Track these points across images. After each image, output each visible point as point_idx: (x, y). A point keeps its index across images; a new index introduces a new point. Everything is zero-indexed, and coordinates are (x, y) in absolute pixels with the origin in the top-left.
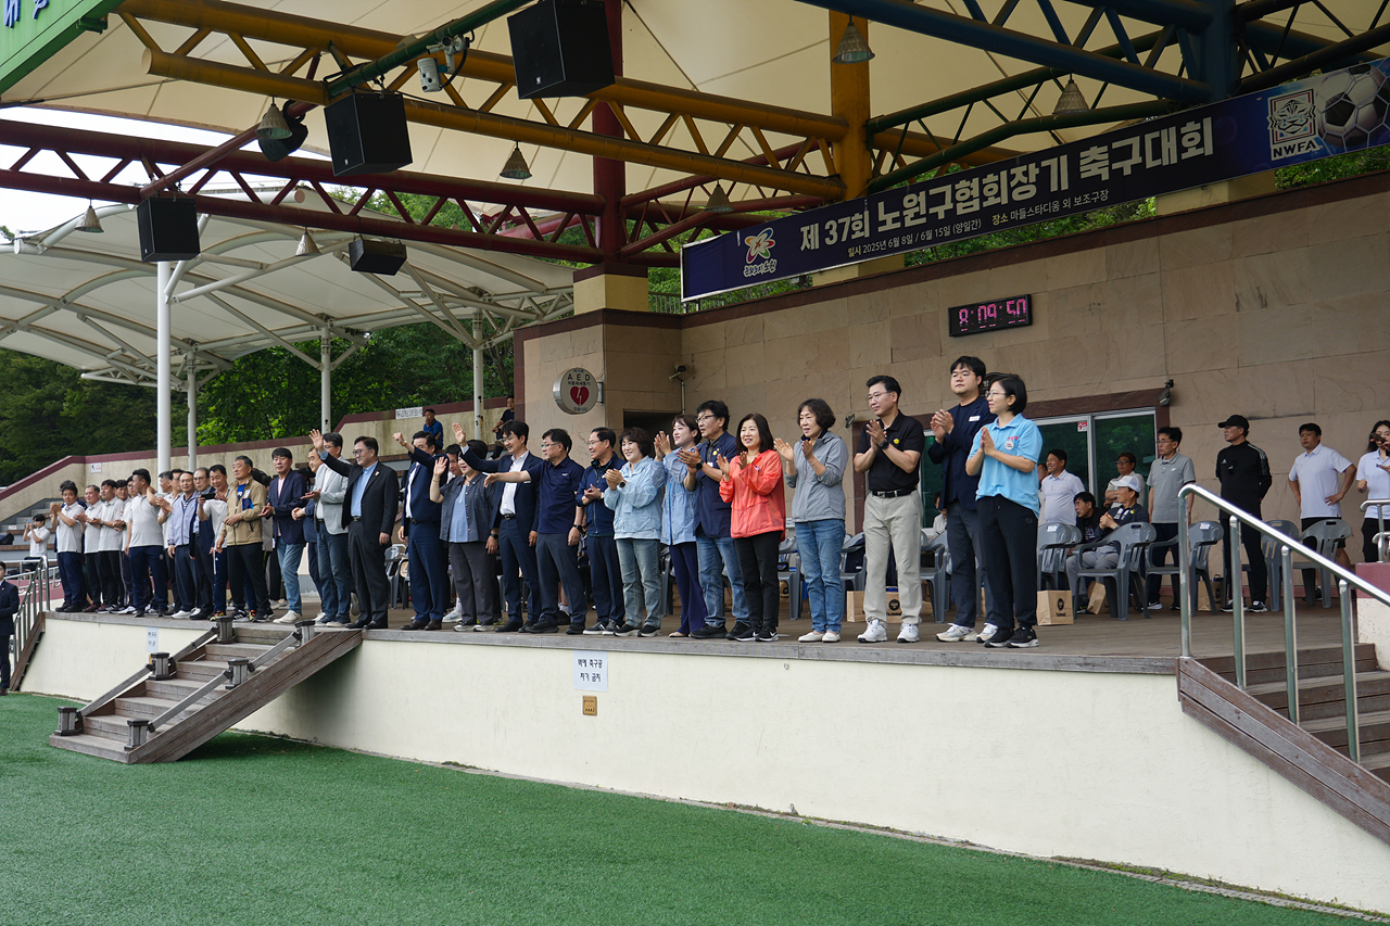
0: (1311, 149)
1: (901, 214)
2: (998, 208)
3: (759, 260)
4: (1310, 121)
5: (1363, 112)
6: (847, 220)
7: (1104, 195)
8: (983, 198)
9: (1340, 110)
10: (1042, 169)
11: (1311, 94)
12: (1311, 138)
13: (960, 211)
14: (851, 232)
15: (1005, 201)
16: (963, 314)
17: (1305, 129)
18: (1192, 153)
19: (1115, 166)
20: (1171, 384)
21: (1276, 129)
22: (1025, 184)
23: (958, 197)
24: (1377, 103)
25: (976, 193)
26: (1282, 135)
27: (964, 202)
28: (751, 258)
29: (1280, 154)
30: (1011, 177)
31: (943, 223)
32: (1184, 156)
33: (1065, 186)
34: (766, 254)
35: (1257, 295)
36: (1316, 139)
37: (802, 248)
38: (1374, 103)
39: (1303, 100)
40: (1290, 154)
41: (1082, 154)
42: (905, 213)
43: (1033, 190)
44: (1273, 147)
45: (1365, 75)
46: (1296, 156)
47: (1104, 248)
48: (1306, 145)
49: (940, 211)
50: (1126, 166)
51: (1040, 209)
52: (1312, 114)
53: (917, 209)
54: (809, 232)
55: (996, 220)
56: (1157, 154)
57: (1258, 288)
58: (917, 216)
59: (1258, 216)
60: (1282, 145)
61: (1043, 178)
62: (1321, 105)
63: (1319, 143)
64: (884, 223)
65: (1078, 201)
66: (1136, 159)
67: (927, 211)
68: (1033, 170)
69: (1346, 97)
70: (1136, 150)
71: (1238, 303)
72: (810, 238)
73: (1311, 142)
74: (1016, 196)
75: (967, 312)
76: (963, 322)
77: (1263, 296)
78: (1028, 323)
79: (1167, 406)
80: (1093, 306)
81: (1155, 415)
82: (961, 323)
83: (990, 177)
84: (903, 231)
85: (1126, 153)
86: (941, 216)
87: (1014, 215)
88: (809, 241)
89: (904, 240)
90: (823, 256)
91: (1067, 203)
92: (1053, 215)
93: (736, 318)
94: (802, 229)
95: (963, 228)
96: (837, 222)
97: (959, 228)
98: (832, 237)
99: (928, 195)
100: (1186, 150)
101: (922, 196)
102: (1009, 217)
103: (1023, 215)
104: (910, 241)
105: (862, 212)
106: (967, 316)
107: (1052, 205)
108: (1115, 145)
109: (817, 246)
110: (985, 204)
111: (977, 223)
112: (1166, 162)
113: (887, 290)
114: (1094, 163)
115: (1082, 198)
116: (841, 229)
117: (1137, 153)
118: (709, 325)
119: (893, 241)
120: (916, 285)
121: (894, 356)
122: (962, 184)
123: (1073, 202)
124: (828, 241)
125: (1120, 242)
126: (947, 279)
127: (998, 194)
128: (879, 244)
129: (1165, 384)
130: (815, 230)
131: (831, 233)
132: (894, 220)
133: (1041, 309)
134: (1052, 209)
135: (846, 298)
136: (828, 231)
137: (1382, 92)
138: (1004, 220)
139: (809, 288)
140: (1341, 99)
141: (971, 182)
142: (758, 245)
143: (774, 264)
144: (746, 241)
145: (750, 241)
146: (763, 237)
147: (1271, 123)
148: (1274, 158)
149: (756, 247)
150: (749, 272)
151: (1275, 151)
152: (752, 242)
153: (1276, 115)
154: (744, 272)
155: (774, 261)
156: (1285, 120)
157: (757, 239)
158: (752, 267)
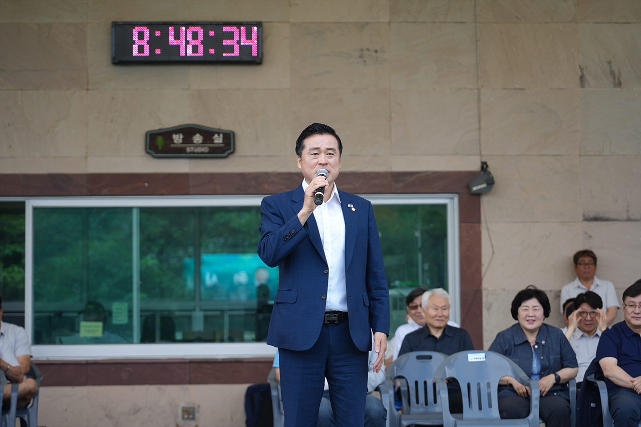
16: (141, 36)
20: (484, 166)
35: (608, 70)
57: (609, 63)
71: (582, 78)
75: (147, 33)
76: (140, 45)
77: (617, 73)
78: (256, 62)
79: (478, 195)
80: (366, 53)
81: (452, 204)
82: (135, 47)
106: (147, 38)
129: (476, 167)
133: (278, 45)
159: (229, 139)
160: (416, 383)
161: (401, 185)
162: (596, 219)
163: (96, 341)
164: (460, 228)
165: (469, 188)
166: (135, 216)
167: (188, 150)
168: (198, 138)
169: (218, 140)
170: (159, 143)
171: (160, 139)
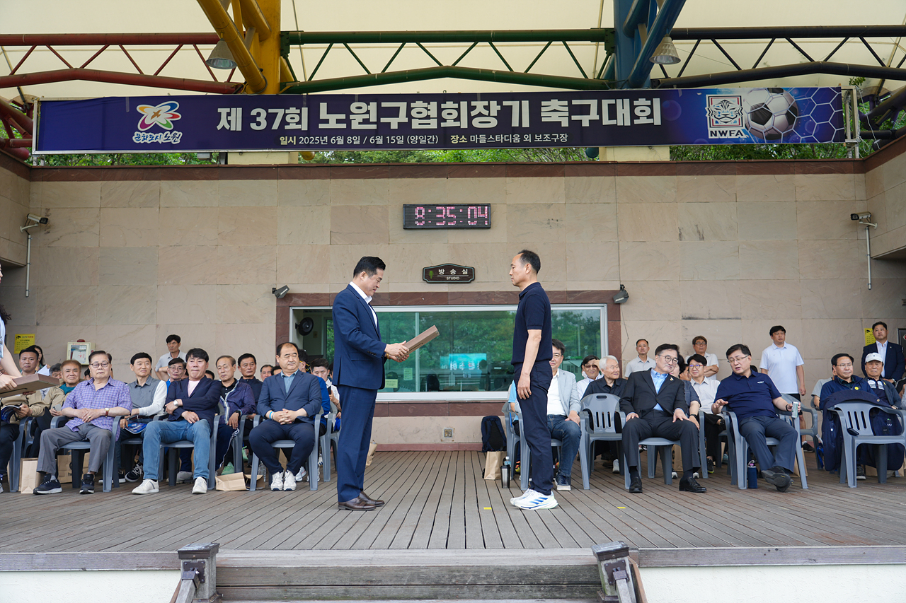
1: (348, 117)
2: (457, 130)
3: (156, 129)
4: (739, 117)
5: (778, 120)
6: (280, 112)
7: (564, 138)
8: (440, 119)
9: (761, 114)
10: (502, 107)
11: (740, 100)
12: (740, 129)
13: (415, 125)
14: (284, 122)
15: (464, 126)
16: (420, 212)
17: (735, 122)
18: (643, 121)
19: (574, 118)
20: (622, 287)
21: (712, 117)
22: (486, 116)
23: (414, 113)
24: (788, 114)
25: (434, 113)
26: (717, 122)
27: (420, 119)
28: (144, 125)
29: (716, 135)
30: (471, 108)
31: (395, 133)
32: (636, 122)
33: (526, 124)
34: (167, 125)
35: (696, 230)
36: (743, 130)
37: (219, 127)
38: (786, 114)
39: (734, 103)
40: (723, 137)
41: (543, 103)
42: (352, 117)
43: (494, 123)
44: (710, 129)
45: (780, 95)
46: (728, 139)
47: (563, 178)
48: (736, 133)
49: (394, 123)
50: (585, 121)
51: (500, 138)
52: (740, 112)
53: (366, 116)
54: (229, 114)
55: (455, 139)
56: (613, 113)
57: (697, 226)
58: (366, 121)
59: (698, 174)
60: (717, 129)
61: (505, 114)
62: (747, 109)
63: (746, 133)
64: (327, 121)
65: (538, 138)
66: (594, 116)
67: (378, 119)
68: (494, 107)
69: (766, 106)
70: (594, 109)
71: (680, 234)
72: (231, 119)
73: (739, 131)
74: (476, 123)
75: (423, 210)
76: (419, 218)
77: (701, 232)
78: (487, 227)
79: (619, 304)
80: (551, 221)
81: (603, 311)
82: (417, 219)
83: (450, 104)
84: (348, 132)
85: (585, 110)
86: (394, 126)
87: (474, 138)
88: (229, 122)
89: (349, 140)
90: (247, 139)
91: (527, 138)
92: (513, 145)
93: (120, 180)
94: (219, 110)
95: (419, 141)
96: (267, 111)
97: (414, 139)
98: (259, 124)
99: (379, 106)
100: (638, 118)
101: (373, 106)
102: (468, 139)
103: (483, 140)
104: (357, 142)
105: (299, 107)
106: (423, 214)
107: (512, 137)
108: (575, 102)
109: (239, 128)
110: (443, 125)
111: (434, 138)
112: (620, 123)
113: (328, 180)
114: (555, 112)
115: (543, 137)
116: (271, 118)
117: (595, 112)
118: (76, 182)
119: (336, 139)
120: (362, 180)
121: (333, 238)
122: (419, 104)
123: (533, 138)
124: (253, 126)
125: (578, 175)
126: (399, 179)
127: (458, 119)
128: (319, 139)
129: (618, 288)
130: (237, 113)
131: (258, 119)
132: (338, 121)
133: (499, 218)
134: (512, 140)
135: (276, 181)
136: (255, 117)
137: (792, 108)
138: (463, 141)
139: (226, 166)
140: (763, 107)
141: (429, 104)
142: (157, 114)
143: (177, 136)
144: (138, 109)
145: (145, 110)
146: (164, 108)
147: (708, 112)
148: (710, 137)
149: (153, 117)
150: (142, 138)
151: (712, 132)
152: (147, 111)
153: (712, 108)
154: (134, 138)
155: (178, 133)
156: (719, 113)
157: (155, 109)
158: (146, 134)
159: (471, 272)
160: (597, 413)
161: (573, 298)
162: (690, 318)
163: (395, 390)
164: (608, 323)
165: (613, 300)
166: (417, 315)
167: (448, 278)
168: (453, 272)
169: (465, 272)
170: (431, 275)
171: (431, 272)
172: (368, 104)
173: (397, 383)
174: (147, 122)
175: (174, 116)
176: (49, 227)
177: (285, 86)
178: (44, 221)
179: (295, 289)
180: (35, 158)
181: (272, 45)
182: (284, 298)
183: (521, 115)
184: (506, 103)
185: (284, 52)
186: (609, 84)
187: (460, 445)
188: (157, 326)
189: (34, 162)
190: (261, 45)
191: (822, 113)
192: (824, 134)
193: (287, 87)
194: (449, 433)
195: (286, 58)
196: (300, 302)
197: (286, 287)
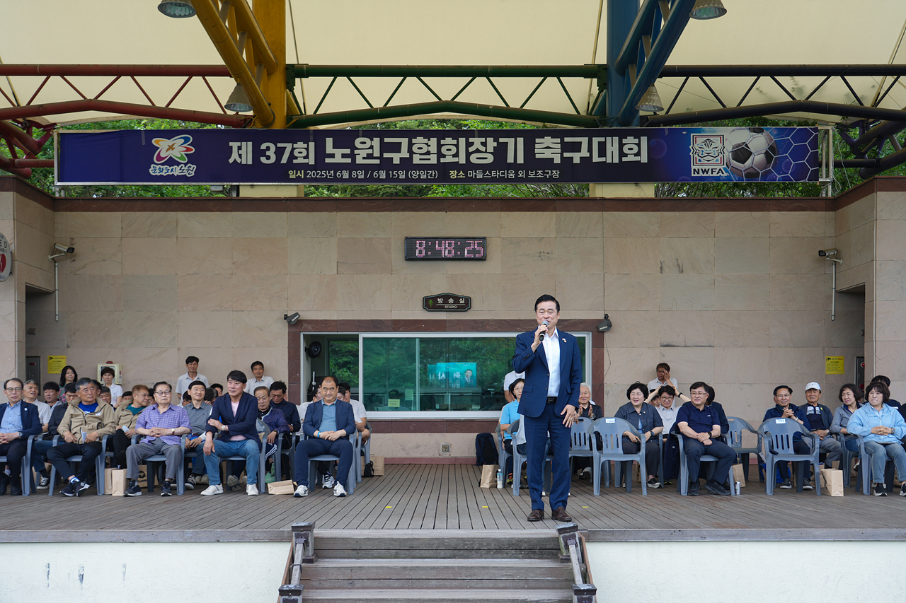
0: (721, 174)
1: (352, 152)
2: (456, 166)
3: (171, 162)
4: (721, 156)
5: (757, 159)
6: (289, 146)
7: (556, 174)
8: (440, 155)
9: (742, 153)
10: (498, 143)
11: (722, 139)
12: (721, 167)
13: (416, 160)
14: (292, 157)
15: (462, 160)
16: (421, 245)
17: (717, 160)
18: (631, 158)
19: (566, 155)
20: (606, 316)
21: (696, 156)
22: (483, 152)
23: (415, 149)
24: (767, 153)
25: (433, 149)
26: (700, 160)
27: (420, 154)
28: (159, 158)
29: (698, 173)
30: (469, 144)
31: (397, 167)
32: (624, 159)
33: (520, 160)
34: (182, 158)
35: (676, 264)
36: (724, 168)
37: (231, 161)
38: (765, 154)
40: (705, 175)
41: (537, 140)
42: (356, 152)
43: (490, 159)
44: (693, 167)
45: (760, 135)
46: (709, 177)
47: (554, 213)
48: (717, 171)
49: (396, 158)
50: (576, 158)
51: (497, 174)
52: (722, 151)
53: (370, 151)
54: (240, 148)
55: (453, 174)
56: (602, 152)
57: (677, 259)
58: (370, 156)
59: (680, 211)
60: (700, 167)
61: (501, 151)
62: (729, 148)
63: (727, 172)
64: (332, 156)
65: (532, 174)
66: (584, 153)
67: (381, 154)
68: (491, 144)
69: (746, 145)
70: (585, 146)
71: (661, 268)
72: (242, 153)
73: (720, 169)
74: (473, 159)
75: (424, 242)
76: (420, 250)
77: (681, 265)
78: (483, 259)
79: (603, 332)
80: (542, 254)
81: (588, 337)
82: (417, 251)
83: (449, 140)
84: (353, 166)
85: (576, 147)
86: (396, 161)
87: (471, 174)
88: (240, 156)
89: (354, 174)
90: (257, 172)
91: (522, 174)
92: (508, 181)
93: (139, 211)
94: (231, 144)
95: (419, 175)
96: (276, 146)
97: (415, 174)
98: (268, 158)
99: (382, 142)
100: (626, 155)
101: (376, 141)
102: (466, 175)
103: (480, 176)
104: (361, 177)
105: (306, 142)
106: (424, 246)
107: (508, 173)
108: (567, 140)
109: (250, 162)
110: (442, 160)
111: (433, 173)
112: (609, 161)
113: (335, 213)
114: (548, 148)
115: (536, 173)
116: (280, 152)
117: (586, 149)
118: (98, 213)
119: (341, 173)
120: (367, 213)
121: (339, 268)
122: (420, 139)
123: (527, 174)
124: (263, 160)
125: (568, 210)
126: (401, 213)
127: (456, 155)
128: (326, 173)
129: (602, 317)
130: (248, 147)
131: (268, 153)
132: (344, 156)
133: (494, 249)
134: (508, 176)
135: (285, 213)
136: (264, 151)
137: (771, 148)
138: (461, 176)
139: (238, 198)
140: (743, 146)
141: (429, 140)
142: (171, 148)
143: (191, 169)
144: (154, 141)
145: (160, 143)
146: (178, 142)
147: (692, 151)
148: (693, 175)
149: (167, 150)
150: (158, 171)
151: (695, 170)
152: (162, 144)
153: (696, 147)
154: (150, 170)
155: (193, 166)
156: (703, 151)
157: (170, 142)
158: (162, 167)
159: (468, 300)
162: (667, 346)
163: (396, 409)
164: (592, 350)
165: (598, 328)
166: (417, 341)
167: (446, 307)
168: (451, 301)
169: (462, 301)
170: (431, 303)
171: (431, 301)
172: (372, 140)
173: (399, 403)
174: (162, 155)
175: (188, 149)
176: (75, 256)
177: (292, 119)
178: (71, 250)
179: (305, 315)
180: (58, 189)
181: (278, 78)
182: (295, 323)
183: (516, 151)
184: (502, 140)
185: (290, 86)
186: (600, 121)
187: (456, 459)
188: (179, 349)
189: (57, 193)
190: (269, 79)
191: (799, 153)
192: (800, 173)
193: (294, 121)
194: (446, 448)
195: (292, 90)
196: (310, 328)
197: (297, 314)
